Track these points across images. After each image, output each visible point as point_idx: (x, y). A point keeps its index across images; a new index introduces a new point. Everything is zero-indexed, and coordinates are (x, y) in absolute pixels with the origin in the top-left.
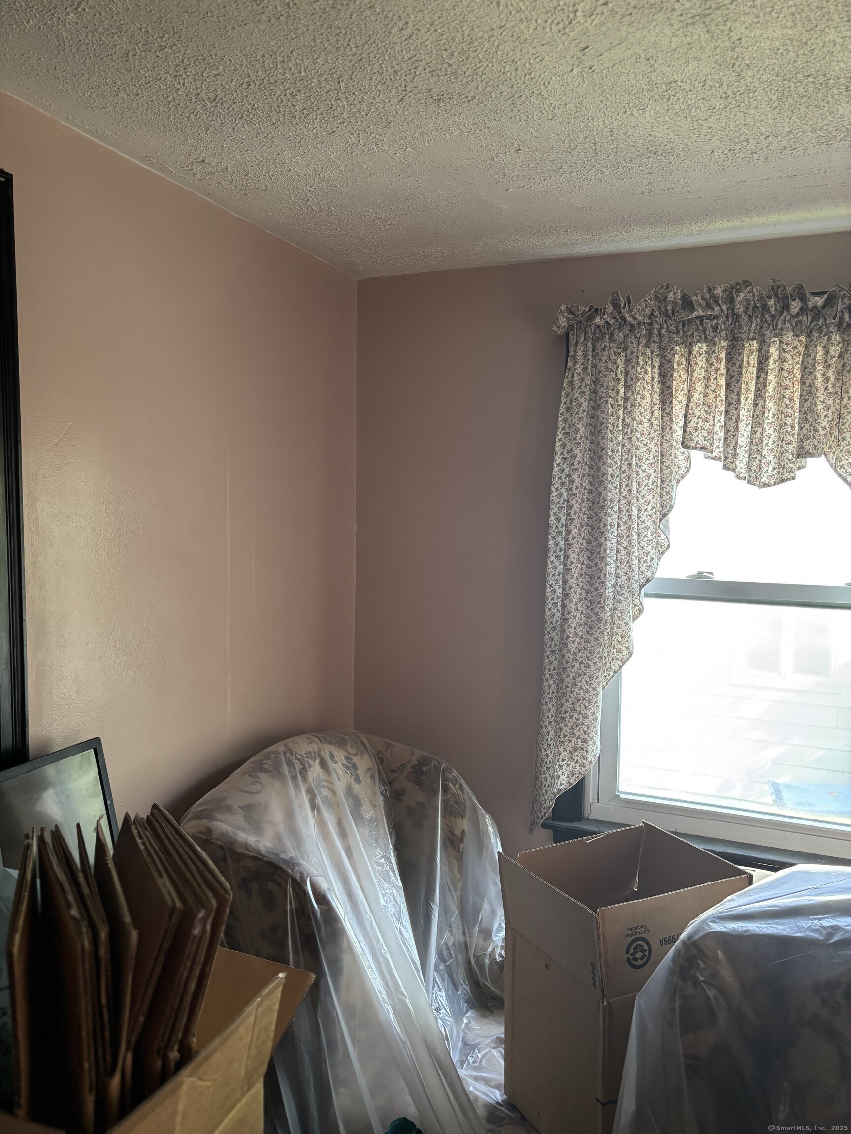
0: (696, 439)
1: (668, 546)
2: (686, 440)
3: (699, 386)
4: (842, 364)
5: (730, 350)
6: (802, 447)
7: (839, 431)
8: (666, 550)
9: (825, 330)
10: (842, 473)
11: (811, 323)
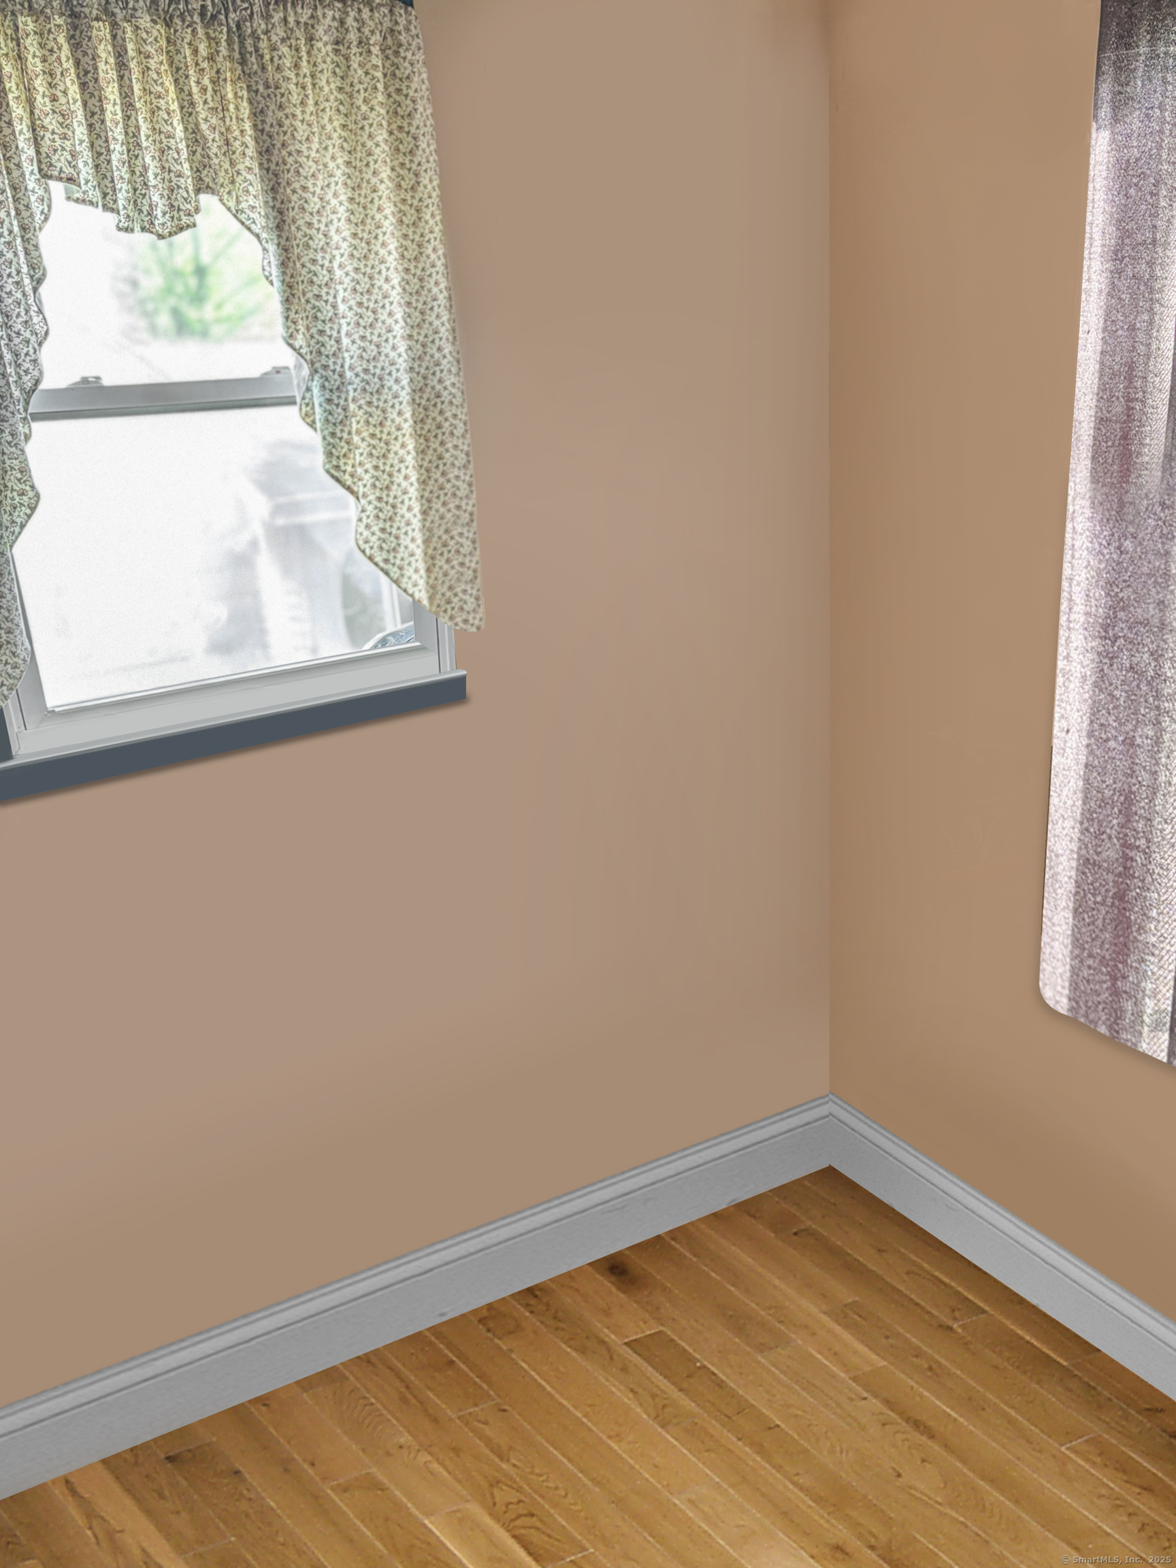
0: (59, 165)
1: (47, 333)
2: (43, 166)
3: (40, 84)
4: (215, 70)
5: (72, 32)
6: (201, 179)
7: (231, 163)
8: (45, 339)
9: (189, 18)
10: (244, 220)
11: (169, 7)
